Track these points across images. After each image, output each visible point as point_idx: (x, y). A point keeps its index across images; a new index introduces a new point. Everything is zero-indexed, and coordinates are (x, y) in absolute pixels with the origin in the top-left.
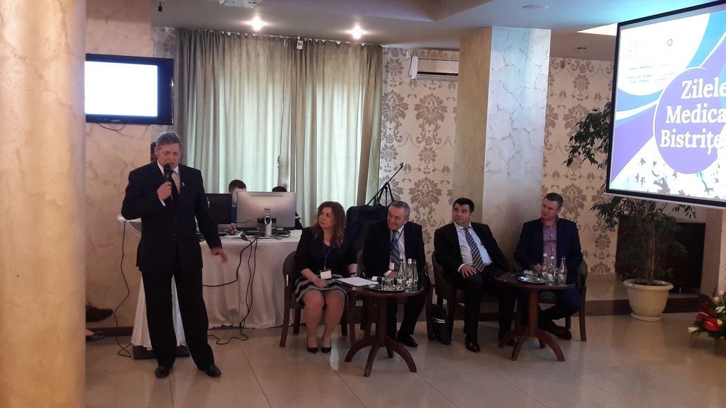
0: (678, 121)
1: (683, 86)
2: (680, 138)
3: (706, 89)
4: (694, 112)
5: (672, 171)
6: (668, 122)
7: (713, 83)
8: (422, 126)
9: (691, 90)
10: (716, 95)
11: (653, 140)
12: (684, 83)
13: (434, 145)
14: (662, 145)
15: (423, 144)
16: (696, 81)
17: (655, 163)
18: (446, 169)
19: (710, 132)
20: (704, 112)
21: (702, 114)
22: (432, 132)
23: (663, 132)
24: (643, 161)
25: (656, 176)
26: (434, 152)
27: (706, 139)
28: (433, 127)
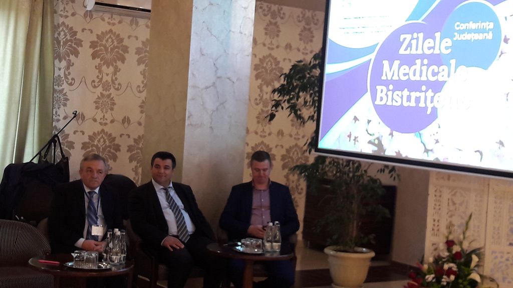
0: (396, 78)
1: (401, 40)
2: (398, 95)
3: (426, 45)
4: (413, 68)
5: (388, 130)
6: (384, 78)
7: (434, 39)
8: (98, 68)
9: (410, 45)
10: (437, 51)
11: (368, 96)
12: (402, 37)
13: (112, 91)
14: (378, 102)
15: (100, 90)
16: (415, 35)
17: (369, 122)
18: (126, 120)
19: (430, 90)
20: (424, 68)
21: (421, 71)
22: (110, 76)
23: (379, 88)
24: (356, 119)
25: (371, 135)
26: (112, 99)
27: (426, 97)
28: (111, 69)
